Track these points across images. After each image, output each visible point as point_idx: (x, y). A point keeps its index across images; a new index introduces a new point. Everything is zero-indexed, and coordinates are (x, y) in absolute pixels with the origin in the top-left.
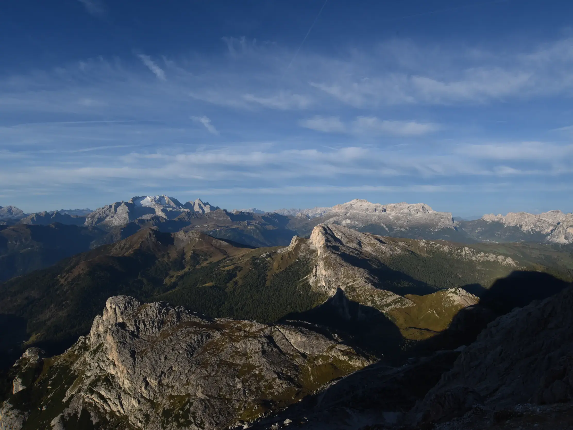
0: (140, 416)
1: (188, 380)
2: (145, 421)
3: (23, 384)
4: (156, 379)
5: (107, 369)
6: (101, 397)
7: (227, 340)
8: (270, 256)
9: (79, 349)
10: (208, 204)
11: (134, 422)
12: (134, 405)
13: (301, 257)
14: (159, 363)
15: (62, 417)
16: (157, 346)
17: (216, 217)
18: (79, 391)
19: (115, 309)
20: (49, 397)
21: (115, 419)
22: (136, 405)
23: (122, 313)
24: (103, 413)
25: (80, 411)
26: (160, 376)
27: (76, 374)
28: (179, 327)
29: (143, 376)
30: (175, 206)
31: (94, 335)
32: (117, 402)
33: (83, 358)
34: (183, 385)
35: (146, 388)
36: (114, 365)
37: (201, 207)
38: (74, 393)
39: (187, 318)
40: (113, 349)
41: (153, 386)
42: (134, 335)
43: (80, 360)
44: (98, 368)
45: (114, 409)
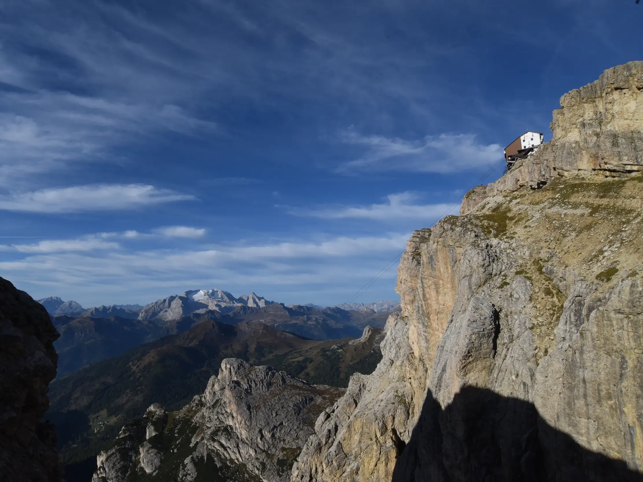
0: (257, 464)
1: (297, 435)
2: (262, 469)
3: (155, 430)
4: (270, 431)
5: (226, 421)
6: (222, 445)
7: (329, 403)
8: (341, 347)
9: (196, 405)
10: (263, 298)
11: (251, 469)
12: (251, 454)
13: (376, 349)
14: (271, 417)
15: (192, 458)
16: (268, 402)
17: (273, 311)
18: (202, 439)
19: (230, 369)
20: (178, 442)
21: (235, 466)
22: (253, 454)
23: (236, 373)
24: (224, 459)
25: (205, 454)
26: (273, 429)
27: (197, 425)
28: (284, 389)
29: (259, 428)
30: (228, 301)
31: (210, 393)
32: (236, 450)
33: (201, 413)
34: (294, 440)
35: (261, 439)
36: (233, 417)
37: (255, 302)
38: (198, 440)
39: (291, 381)
40: (231, 403)
41: (267, 438)
42: (248, 392)
43: (199, 415)
44: (217, 420)
45: (233, 457)
